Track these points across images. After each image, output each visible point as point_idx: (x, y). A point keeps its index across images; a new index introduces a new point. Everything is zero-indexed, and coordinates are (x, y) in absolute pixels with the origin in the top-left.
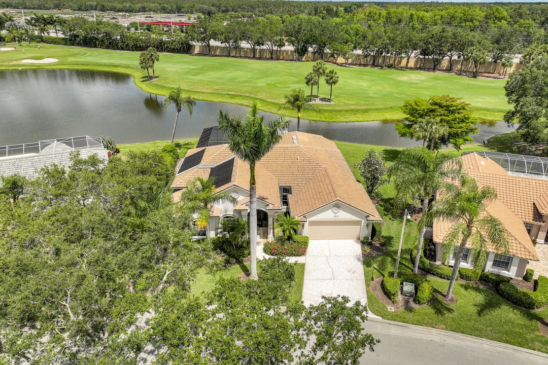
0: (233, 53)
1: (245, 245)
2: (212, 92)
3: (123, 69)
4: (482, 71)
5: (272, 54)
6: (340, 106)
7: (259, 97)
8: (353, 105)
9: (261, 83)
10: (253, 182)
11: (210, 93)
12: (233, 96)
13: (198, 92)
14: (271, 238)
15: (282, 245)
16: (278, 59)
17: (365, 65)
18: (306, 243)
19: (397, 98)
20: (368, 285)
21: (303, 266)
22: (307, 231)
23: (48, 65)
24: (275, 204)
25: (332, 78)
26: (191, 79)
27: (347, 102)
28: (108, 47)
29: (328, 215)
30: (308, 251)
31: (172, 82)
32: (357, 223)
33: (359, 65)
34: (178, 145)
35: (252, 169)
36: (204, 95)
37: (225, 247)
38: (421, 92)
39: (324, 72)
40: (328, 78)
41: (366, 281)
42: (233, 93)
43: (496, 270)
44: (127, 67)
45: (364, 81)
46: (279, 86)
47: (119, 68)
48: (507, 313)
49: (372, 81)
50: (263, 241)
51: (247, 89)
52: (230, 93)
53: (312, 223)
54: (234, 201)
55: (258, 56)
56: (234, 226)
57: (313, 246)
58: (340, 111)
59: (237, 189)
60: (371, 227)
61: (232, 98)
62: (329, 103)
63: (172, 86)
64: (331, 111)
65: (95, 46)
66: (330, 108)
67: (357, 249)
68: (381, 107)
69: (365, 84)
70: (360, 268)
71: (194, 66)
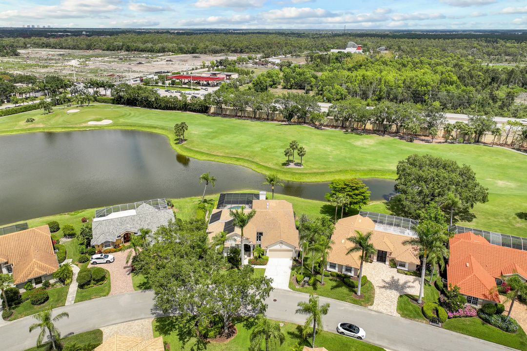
0: (239, 114)
1: (239, 259)
2: (224, 155)
3: (160, 130)
4: (421, 134)
5: (268, 116)
6: (306, 170)
7: (255, 161)
8: (315, 169)
9: (257, 148)
10: (242, 233)
11: (223, 156)
12: (238, 159)
13: (215, 155)
14: (252, 257)
15: (257, 260)
16: (272, 120)
17: (336, 127)
18: (267, 260)
19: (347, 162)
20: (291, 278)
21: (265, 269)
22: (268, 254)
23: (106, 126)
24: (253, 242)
25: (301, 152)
26: (209, 143)
27: (312, 166)
28: (145, 107)
29: (278, 247)
30: (268, 263)
31: (197, 145)
32: (292, 251)
33: (332, 126)
34: (205, 201)
35: (242, 230)
36: (218, 158)
37: (231, 260)
38: (365, 157)
39: (297, 147)
40: (299, 152)
41: (291, 276)
42: (238, 157)
43: (346, 273)
44: (163, 128)
45: (329, 145)
46: (270, 150)
47: (157, 129)
48: (344, 290)
49: (335, 146)
50: (248, 258)
51: (247, 153)
52: (236, 156)
53: (270, 250)
54: (235, 240)
55: (257, 116)
56: (235, 251)
57: (271, 261)
58: (306, 174)
59: (236, 235)
60: (297, 253)
61: (237, 161)
62: (300, 167)
63: (197, 150)
64: (300, 174)
65: (136, 105)
66: (300, 172)
67: (290, 263)
68: (333, 170)
69: (328, 149)
70: (290, 271)
71: (211, 128)
